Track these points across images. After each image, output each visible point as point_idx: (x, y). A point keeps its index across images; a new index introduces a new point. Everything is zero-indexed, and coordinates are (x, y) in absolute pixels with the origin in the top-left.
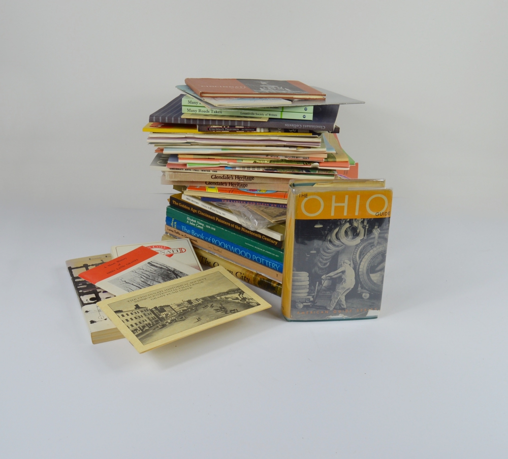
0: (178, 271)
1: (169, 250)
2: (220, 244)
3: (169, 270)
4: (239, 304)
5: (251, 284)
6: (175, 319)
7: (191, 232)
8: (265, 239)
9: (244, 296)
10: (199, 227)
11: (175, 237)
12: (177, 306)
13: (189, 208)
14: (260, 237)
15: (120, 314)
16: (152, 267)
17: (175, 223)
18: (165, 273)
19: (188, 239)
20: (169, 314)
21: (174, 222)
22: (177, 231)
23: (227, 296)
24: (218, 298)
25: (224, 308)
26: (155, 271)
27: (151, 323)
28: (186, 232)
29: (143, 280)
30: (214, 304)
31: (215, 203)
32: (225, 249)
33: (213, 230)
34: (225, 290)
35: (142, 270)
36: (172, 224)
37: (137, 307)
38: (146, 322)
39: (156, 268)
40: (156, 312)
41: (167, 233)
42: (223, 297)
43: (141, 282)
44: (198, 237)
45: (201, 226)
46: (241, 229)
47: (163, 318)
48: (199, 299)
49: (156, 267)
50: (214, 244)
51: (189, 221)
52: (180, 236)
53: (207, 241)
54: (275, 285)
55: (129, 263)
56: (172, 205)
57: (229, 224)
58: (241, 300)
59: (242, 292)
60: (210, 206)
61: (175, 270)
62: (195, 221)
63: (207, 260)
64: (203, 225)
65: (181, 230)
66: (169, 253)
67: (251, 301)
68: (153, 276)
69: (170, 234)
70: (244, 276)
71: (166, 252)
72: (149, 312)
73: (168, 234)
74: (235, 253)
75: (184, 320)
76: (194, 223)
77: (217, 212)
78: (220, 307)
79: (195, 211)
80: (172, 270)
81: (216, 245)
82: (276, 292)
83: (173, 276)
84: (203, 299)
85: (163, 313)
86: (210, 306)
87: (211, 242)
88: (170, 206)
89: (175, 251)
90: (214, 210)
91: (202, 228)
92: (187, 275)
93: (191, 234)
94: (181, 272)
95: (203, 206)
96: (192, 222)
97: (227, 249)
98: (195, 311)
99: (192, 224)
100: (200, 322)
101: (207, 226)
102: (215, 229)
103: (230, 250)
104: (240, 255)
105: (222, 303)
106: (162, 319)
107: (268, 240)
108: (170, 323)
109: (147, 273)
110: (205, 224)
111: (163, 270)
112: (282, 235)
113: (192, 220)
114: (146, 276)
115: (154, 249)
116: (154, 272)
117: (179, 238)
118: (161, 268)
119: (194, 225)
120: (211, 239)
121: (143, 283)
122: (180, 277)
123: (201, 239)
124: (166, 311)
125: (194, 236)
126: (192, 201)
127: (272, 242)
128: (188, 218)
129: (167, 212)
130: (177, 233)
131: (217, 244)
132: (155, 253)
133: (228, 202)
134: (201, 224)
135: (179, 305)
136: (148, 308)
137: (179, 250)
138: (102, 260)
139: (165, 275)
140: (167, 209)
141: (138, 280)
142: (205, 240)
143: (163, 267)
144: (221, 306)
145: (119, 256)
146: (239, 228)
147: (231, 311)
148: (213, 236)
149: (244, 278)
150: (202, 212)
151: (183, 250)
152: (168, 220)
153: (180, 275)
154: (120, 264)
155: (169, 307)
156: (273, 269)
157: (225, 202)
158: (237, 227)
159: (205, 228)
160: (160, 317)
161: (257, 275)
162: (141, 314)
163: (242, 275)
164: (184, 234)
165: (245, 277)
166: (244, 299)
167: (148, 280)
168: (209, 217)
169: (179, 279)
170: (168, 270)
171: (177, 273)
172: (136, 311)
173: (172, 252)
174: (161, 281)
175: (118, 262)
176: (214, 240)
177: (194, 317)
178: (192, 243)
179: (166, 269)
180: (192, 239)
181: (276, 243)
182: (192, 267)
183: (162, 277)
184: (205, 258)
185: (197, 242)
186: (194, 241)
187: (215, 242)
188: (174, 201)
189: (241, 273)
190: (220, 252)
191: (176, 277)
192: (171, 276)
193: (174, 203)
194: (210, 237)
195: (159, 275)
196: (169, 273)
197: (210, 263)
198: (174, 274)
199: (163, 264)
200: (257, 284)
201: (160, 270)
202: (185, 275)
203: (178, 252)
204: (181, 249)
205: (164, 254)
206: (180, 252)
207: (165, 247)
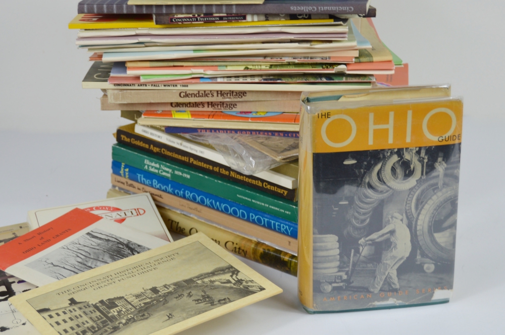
0: (135, 244)
1: (119, 213)
2: (198, 199)
3: (121, 243)
4: (232, 290)
5: (250, 258)
6: (133, 318)
7: (152, 182)
8: (268, 187)
9: (240, 277)
10: (164, 174)
11: (127, 192)
12: (134, 298)
13: (147, 146)
14: (260, 184)
15: (46, 315)
16: (93, 239)
17: (127, 170)
18: (114, 247)
19: (148, 194)
20: (124, 310)
21: (125, 168)
22: (130, 182)
23: (213, 279)
24: (199, 282)
25: (208, 297)
26: (99, 245)
27: (95, 326)
28: (144, 184)
29: (79, 260)
30: (193, 292)
31: (187, 136)
32: (206, 206)
33: (185, 178)
34: (210, 269)
35: (78, 246)
36: (122, 172)
37: (73, 302)
38: (87, 325)
39: (99, 241)
40: (102, 308)
41: (114, 186)
42: (206, 280)
43: (77, 263)
44: (163, 191)
45: (168, 172)
46: (229, 173)
47: (113, 317)
48: (169, 286)
49: (100, 239)
50: (188, 199)
51: (148, 166)
52: (135, 190)
53: (177, 195)
54: (287, 258)
55: (58, 236)
56: (120, 142)
57: (211, 168)
58: (234, 284)
59: (235, 272)
60: (179, 141)
61: (129, 242)
62: (157, 166)
63: (180, 225)
64: (170, 171)
65: (137, 181)
66: (118, 217)
67: (250, 284)
68: (95, 253)
69: (120, 188)
70: (237, 247)
71: (115, 215)
72: (92, 309)
73: (117, 188)
74: (222, 211)
75: (147, 318)
76: (156, 168)
77: (192, 149)
78: (203, 296)
79: (156, 150)
80: (125, 242)
81: (191, 201)
82: (290, 269)
83: (127, 251)
84: (175, 284)
85: (114, 309)
86: (186, 295)
87: (184, 197)
88: (117, 145)
89: (129, 214)
90: (187, 147)
91: (169, 175)
92: (149, 249)
93: (152, 186)
94: (139, 246)
95: (170, 141)
96: (152, 167)
97: (209, 207)
98: (164, 304)
99: (153, 170)
100: (171, 321)
101: (177, 173)
102: (188, 177)
103: (213, 208)
104: (230, 214)
105: (205, 289)
106: (112, 319)
107: (272, 188)
108: (125, 324)
109: (86, 249)
110: (173, 170)
111: (110, 244)
112: (293, 179)
113: (153, 164)
114: (84, 253)
115: (95, 212)
116: (97, 248)
117: (134, 193)
118: (108, 240)
119: (156, 171)
120: (184, 191)
121: (80, 265)
122: (138, 253)
123: (169, 193)
124: (117, 306)
125: (158, 189)
126: (152, 134)
127: (279, 191)
128: (147, 162)
129: (114, 154)
130: (131, 185)
131: (194, 200)
132: (97, 218)
133: (208, 133)
134: (167, 169)
135: (137, 296)
136: (90, 303)
137: (134, 212)
138: (14, 234)
139: (114, 251)
140: (114, 149)
141: (73, 261)
142: (174, 194)
143: (110, 239)
144: (203, 294)
145: (41, 225)
146: (227, 173)
147: (219, 301)
148: (187, 188)
149: (237, 250)
150: (168, 150)
151: (141, 212)
152: (116, 166)
153: (138, 249)
154: (42, 238)
155: (123, 299)
156: (283, 233)
157: (203, 132)
158: (224, 172)
159: (173, 175)
160: (110, 315)
161: (258, 244)
162: (78, 312)
163: (235, 245)
164: (141, 186)
165: (239, 249)
166: (240, 282)
167: (88, 259)
168: (180, 157)
169: (137, 255)
170: (118, 243)
171: (133, 247)
172: (71, 308)
173: (123, 216)
174: (109, 260)
175: (39, 234)
176: (188, 194)
177: (163, 312)
178: (154, 200)
179: (115, 242)
180: (153, 194)
181: (286, 193)
182: (156, 236)
183: (109, 254)
184: (176, 222)
185: (162, 198)
186: (158, 196)
187: (190, 196)
188: (123, 136)
189: (233, 243)
190: (199, 211)
191: (131, 253)
192: (124, 251)
193: (124, 138)
194: (183, 189)
195: (105, 252)
196: (120, 248)
197: (184, 229)
198: (129, 249)
199: (110, 234)
200: (259, 258)
201: (106, 243)
202: (146, 249)
203: (132, 214)
204: (138, 209)
205: (111, 218)
206: (136, 214)
207: (113, 208)
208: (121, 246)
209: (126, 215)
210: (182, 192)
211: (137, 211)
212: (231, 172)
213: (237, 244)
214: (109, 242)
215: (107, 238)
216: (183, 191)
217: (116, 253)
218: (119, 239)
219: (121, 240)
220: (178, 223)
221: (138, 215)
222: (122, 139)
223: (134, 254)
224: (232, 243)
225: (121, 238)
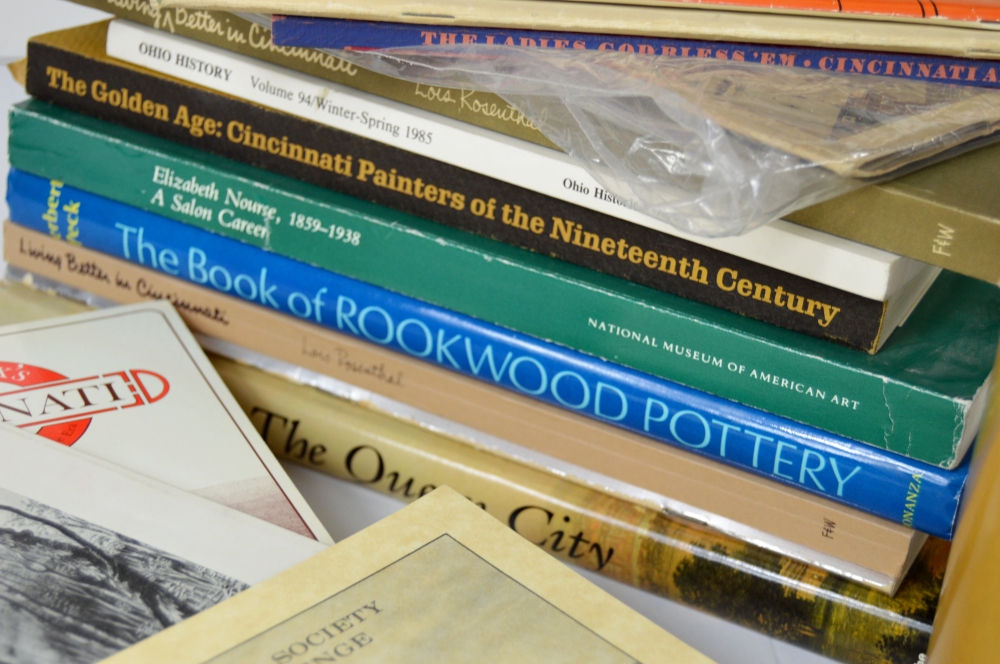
0: (156, 555)
1: (56, 392)
2: (396, 331)
3: (85, 552)
5: (625, 578)
7: (184, 260)
8: (742, 286)
10: (239, 225)
11: (73, 299)
13: (161, 112)
14: (699, 273)
17: (73, 208)
18: (61, 580)
19: (166, 306)
21: (63, 200)
22: (85, 256)
28: (148, 264)
32: (432, 359)
33: (340, 244)
36: (50, 216)
41: (15, 272)
44: (232, 293)
45: (258, 219)
46: (549, 226)
50: (346, 331)
51: (169, 192)
52: (109, 289)
53: (298, 312)
54: (809, 589)
56: (42, 95)
57: (458, 201)
60: (314, 89)
61: (128, 545)
62: (211, 192)
64: (269, 213)
65: (117, 254)
66: (55, 412)
69: (37, 279)
70: (570, 530)
71: (36, 399)
73: (28, 280)
74: (505, 384)
76: (203, 202)
77: (371, 122)
79: (201, 126)
80: (110, 548)
81: (361, 337)
82: (821, 633)
83: (125, 601)
87: (328, 321)
88: (30, 106)
89: (101, 398)
90: (348, 114)
91: (264, 231)
92: (231, 587)
93: (182, 275)
94: (178, 566)
95: (267, 88)
96: (187, 197)
97: (446, 365)
99: (188, 209)
101: (299, 221)
102: (355, 238)
103: (465, 370)
104: (547, 398)
107: (762, 293)
110: (284, 210)
111: (41, 558)
112: (895, 258)
113: (191, 186)
117: (104, 303)
118: (25, 539)
119: (206, 214)
120: (330, 299)
122: (187, 611)
123: (257, 301)
125: (208, 285)
126: (181, 60)
127: (796, 304)
128: (162, 175)
129: (14, 144)
130: (88, 269)
131: (375, 333)
133: (469, 46)
134: (256, 208)
137: (120, 386)
139: (65, 600)
140: (16, 123)
142: (283, 309)
143: (37, 530)
146: (536, 224)
148: (340, 283)
149: (567, 542)
150: (256, 129)
151: (154, 387)
152: (26, 190)
153: (180, 588)
156: (808, 488)
157: (447, 44)
158: (517, 218)
159: (281, 231)
163: (557, 524)
164: (131, 273)
165: (578, 538)
168: (311, 157)
169: (182, 628)
170: (77, 554)
171: (148, 572)
173: (77, 407)
176: (346, 309)
178: (194, 330)
179: (58, 546)
180: (187, 307)
181: (830, 313)
182: (240, 508)
183: (42, 618)
184: (285, 420)
185: (226, 323)
186: (206, 313)
187: (354, 320)
188: (53, 73)
189: (550, 515)
190: (390, 380)
191: (148, 611)
192: (112, 601)
193: (59, 81)
194: (324, 290)
195: (16, 606)
196: (90, 580)
197: (324, 449)
198: (133, 588)
199: (32, 504)
200: (670, 580)
201: (18, 554)
202: (217, 587)
203: (116, 398)
204: (134, 373)
205: (26, 419)
206: (129, 398)
207: (27, 368)
208: (92, 571)
209: (87, 403)
210: (318, 302)
211: (133, 382)
212: (558, 222)
213: (567, 519)
214: (35, 549)
215: (18, 529)
216: (323, 297)
217: (73, 610)
218: (76, 531)
219: (86, 535)
220: (296, 424)
221: (139, 402)
222: (53, 83)
223: (166, 623)
224: (545, 516)
225: (84, 525)
